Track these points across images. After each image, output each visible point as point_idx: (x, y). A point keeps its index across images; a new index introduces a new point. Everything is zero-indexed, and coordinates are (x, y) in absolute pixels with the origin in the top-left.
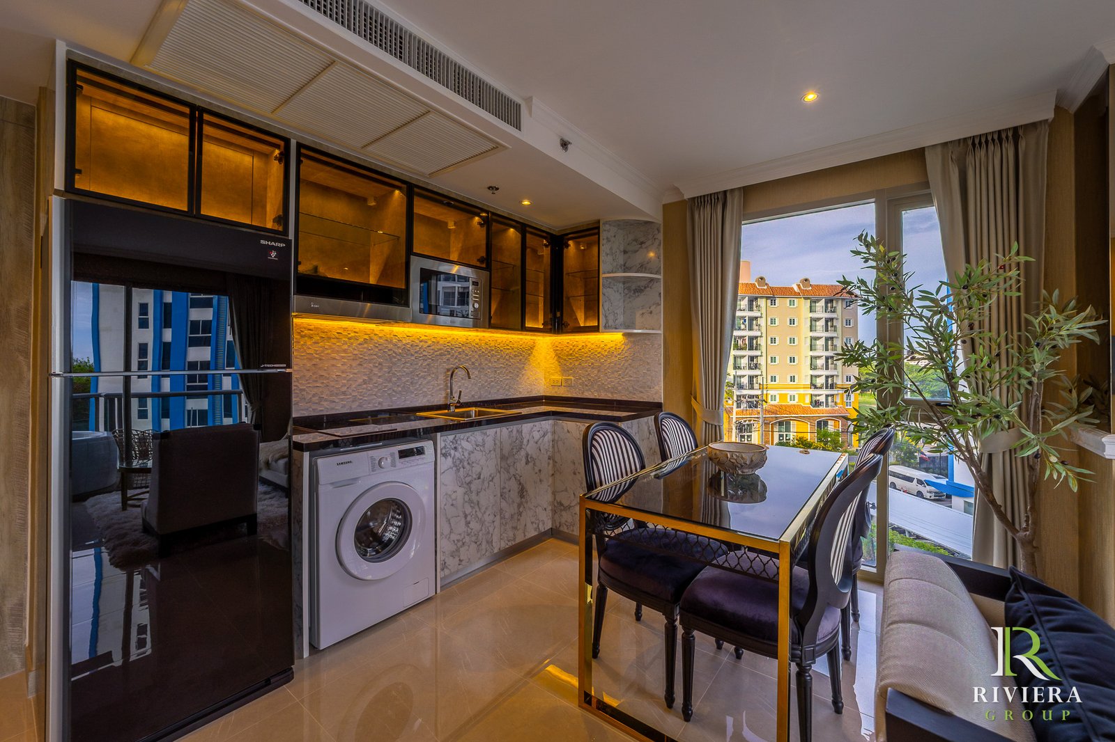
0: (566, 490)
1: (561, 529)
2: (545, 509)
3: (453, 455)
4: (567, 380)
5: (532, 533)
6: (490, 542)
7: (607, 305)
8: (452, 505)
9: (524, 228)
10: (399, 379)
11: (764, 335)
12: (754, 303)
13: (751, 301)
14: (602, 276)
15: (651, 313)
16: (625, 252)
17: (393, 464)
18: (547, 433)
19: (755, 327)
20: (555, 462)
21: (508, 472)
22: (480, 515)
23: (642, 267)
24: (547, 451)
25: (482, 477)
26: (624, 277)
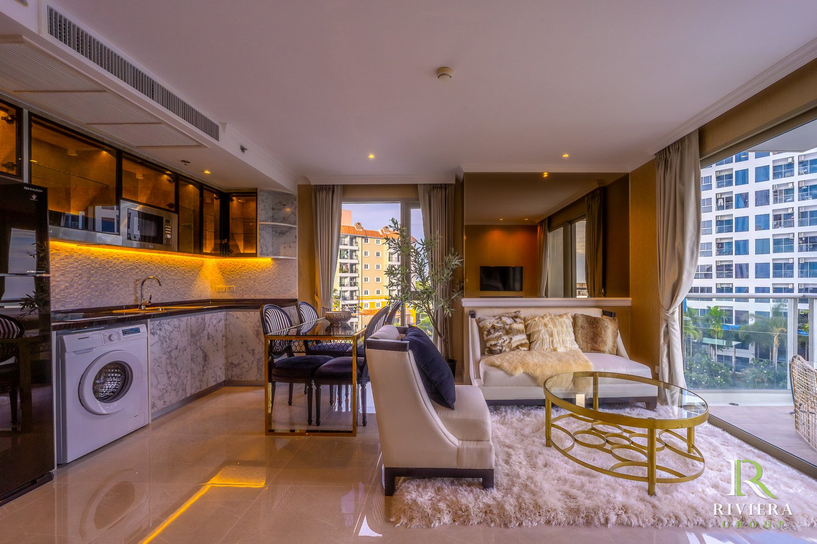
0: (236, 354)
1: (233, 379)
2: (221, 368)
3: (158, 334)
4: (229, 288)
5: (212, 383)
6: (184, 390)
7: (262, 241)
8: (159, 366)
9: (202, 187)
10: (97, 286)
11: (360, 263)
12: (354, 240)
13: (352, 239)
14: (259, 223)
15: (290, 247)
16: (273, 209)
17: (119, 339)
18: (221, 320)
19: (354, 257)
20: (227, 338)
21: (196, 345)
22: (177, 373)
23: (284, 220)
24: (221, 331)
25: (178, 348)
26: (273, 225)
